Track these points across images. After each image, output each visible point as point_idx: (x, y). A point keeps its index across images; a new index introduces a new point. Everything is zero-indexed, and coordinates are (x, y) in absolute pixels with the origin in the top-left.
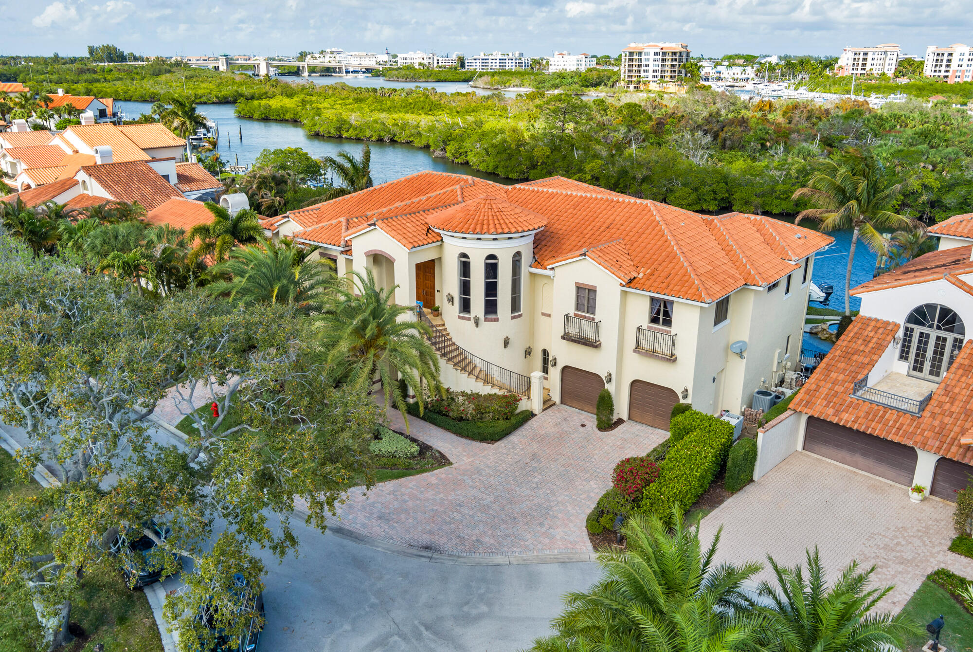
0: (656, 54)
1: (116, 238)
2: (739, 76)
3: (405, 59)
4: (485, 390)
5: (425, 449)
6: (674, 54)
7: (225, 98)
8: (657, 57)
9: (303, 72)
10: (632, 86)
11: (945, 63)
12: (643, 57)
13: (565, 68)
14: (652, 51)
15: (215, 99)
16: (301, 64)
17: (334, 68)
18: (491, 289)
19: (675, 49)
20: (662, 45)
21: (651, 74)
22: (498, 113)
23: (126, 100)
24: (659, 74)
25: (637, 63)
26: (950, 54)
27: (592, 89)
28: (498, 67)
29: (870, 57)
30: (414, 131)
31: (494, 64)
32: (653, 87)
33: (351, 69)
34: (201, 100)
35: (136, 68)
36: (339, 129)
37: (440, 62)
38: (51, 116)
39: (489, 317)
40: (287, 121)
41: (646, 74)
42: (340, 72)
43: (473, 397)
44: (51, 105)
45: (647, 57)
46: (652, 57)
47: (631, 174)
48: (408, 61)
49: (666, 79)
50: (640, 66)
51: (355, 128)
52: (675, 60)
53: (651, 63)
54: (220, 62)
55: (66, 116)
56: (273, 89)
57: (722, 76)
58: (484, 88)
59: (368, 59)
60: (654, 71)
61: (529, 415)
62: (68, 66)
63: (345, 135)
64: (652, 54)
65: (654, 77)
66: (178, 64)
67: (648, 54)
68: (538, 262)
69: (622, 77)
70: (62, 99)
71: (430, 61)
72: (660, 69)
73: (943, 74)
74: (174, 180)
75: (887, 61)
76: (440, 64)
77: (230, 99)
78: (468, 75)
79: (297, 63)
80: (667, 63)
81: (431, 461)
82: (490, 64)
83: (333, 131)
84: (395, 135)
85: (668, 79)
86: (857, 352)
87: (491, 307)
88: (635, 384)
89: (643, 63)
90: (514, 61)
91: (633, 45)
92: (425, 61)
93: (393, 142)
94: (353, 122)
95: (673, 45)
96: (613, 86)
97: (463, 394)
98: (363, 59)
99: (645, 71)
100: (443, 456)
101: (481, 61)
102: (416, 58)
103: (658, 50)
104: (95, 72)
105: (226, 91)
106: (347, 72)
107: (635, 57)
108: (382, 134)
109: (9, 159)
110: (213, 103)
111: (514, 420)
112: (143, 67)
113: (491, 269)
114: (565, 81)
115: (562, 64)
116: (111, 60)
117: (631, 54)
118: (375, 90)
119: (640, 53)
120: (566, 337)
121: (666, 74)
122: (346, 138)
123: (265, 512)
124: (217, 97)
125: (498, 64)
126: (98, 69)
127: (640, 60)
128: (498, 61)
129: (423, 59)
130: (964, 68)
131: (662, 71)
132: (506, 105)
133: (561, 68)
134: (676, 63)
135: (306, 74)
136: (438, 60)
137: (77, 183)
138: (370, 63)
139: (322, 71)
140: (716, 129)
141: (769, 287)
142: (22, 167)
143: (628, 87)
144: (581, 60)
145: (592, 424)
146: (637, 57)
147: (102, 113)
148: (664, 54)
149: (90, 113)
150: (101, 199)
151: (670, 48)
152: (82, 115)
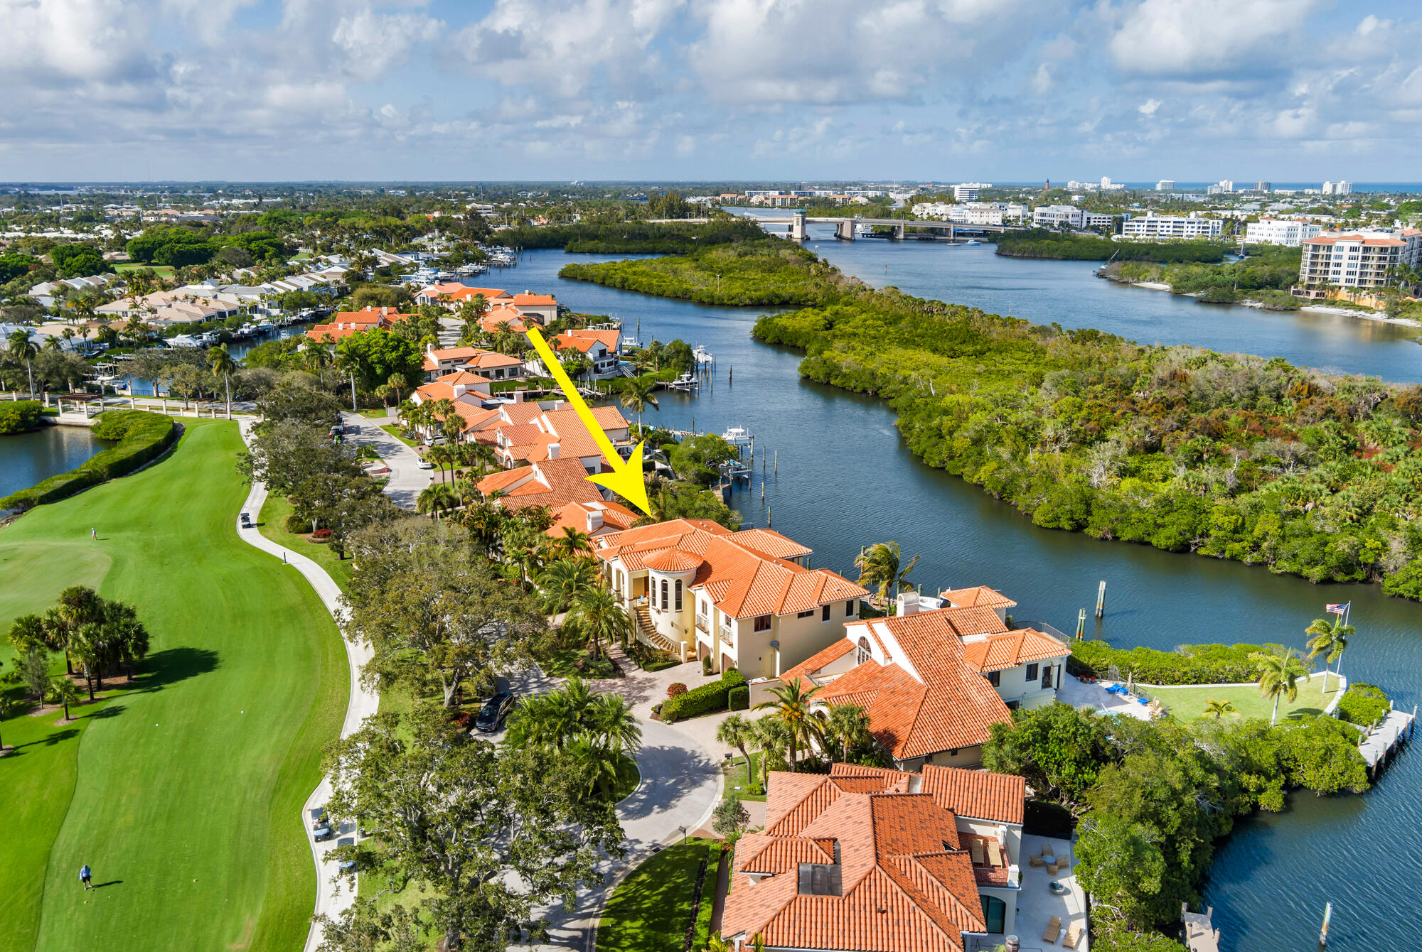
0: (1353, 249)
3: (1047, 214)
5: (618, 668)
6: (1384, 249)
7: (759, 299)
8: (1354, 254)
9: (898, 233)
10: (1313, 293)
12: (1334, 253)
13: (1269, 239)
14: (1347, 245)
15: (748, 301)
16: (896, 222)
18: (665, 596)
20: (1364, 236)
21: (1343, 277)
24: (1357, 277)
25: (1324, 261)
28: (1171, 233)
31: (1165, 229)
32: (1343, 296)
33: (963, 230)
34: (733, 302)
36: (829, 374)
37: (1092, 221)
39: (664, 610)
41: (1335, 276)
42: (947, 234)
44: (558, 347)
45: (1339, 253)
46: (1347, 253)
48: (1046, 220)
50: (1328, 265)
51: (845, 375)
52: (1385, 259)
53: (1345, 261)
54: (795, 221)
55: (571, 358)
59: (991, 214)
60: (1350, 273)
61: (678, 663)
63: (832, 382)
67: (1341, 248)
68: (691, 586)
71: (1078, 219)
72: (1358, 270)
76: (1092, 223)
77: (765, 301)
78: (1114, 248)
79: (892, 222)
80: (1370, 262)
81: (617, 674)
82: (1159, 229)
83: (822, 377)
84: (880, 388)
85: (1372, 285)
87: (665, 606)
88: (723, 655)
89: (1333, 261)
90: (1196, 225)
91: (1319, 236)
92: (1070, 221)
95: (1384, 238)
96: (1286, 289)
97: (647, 646)
99: (1334, 272)
100: (625, 673)
101: (1146, 224)
103: (1356, 244)
107: (1322, 252)
109: (502, 435)
111: (667, 663)
112: (703, 227)
113: (665, 587)
115: (1265, 232)
117: (1316, 248)
119: (1329, 248)
120: (698, 626)
121: (1368, 278)
124: (751, 299)
125: (1171, 229)
126: (651, 231)
127: (1329, 257)
128: (1172, 224)
129: (1067, 217)
131: (1361, 273)
133: (1262, 238)
134: (1386, 263)
135: (901, 236)
136: (1089, 218)
137: (532, 472)
138: (993, 219)
139: (924, 232)
141: (801, 615)
142: (509, 443)
143: (1308, 293)
144: (1295, 229)
145: (702, 672)
146: (1325, 253)
147: (603, 353)
148: (1366, 250)
149: (590, 356)
150: (542, 485)
151: (1377, 241)
152: (584, 356)
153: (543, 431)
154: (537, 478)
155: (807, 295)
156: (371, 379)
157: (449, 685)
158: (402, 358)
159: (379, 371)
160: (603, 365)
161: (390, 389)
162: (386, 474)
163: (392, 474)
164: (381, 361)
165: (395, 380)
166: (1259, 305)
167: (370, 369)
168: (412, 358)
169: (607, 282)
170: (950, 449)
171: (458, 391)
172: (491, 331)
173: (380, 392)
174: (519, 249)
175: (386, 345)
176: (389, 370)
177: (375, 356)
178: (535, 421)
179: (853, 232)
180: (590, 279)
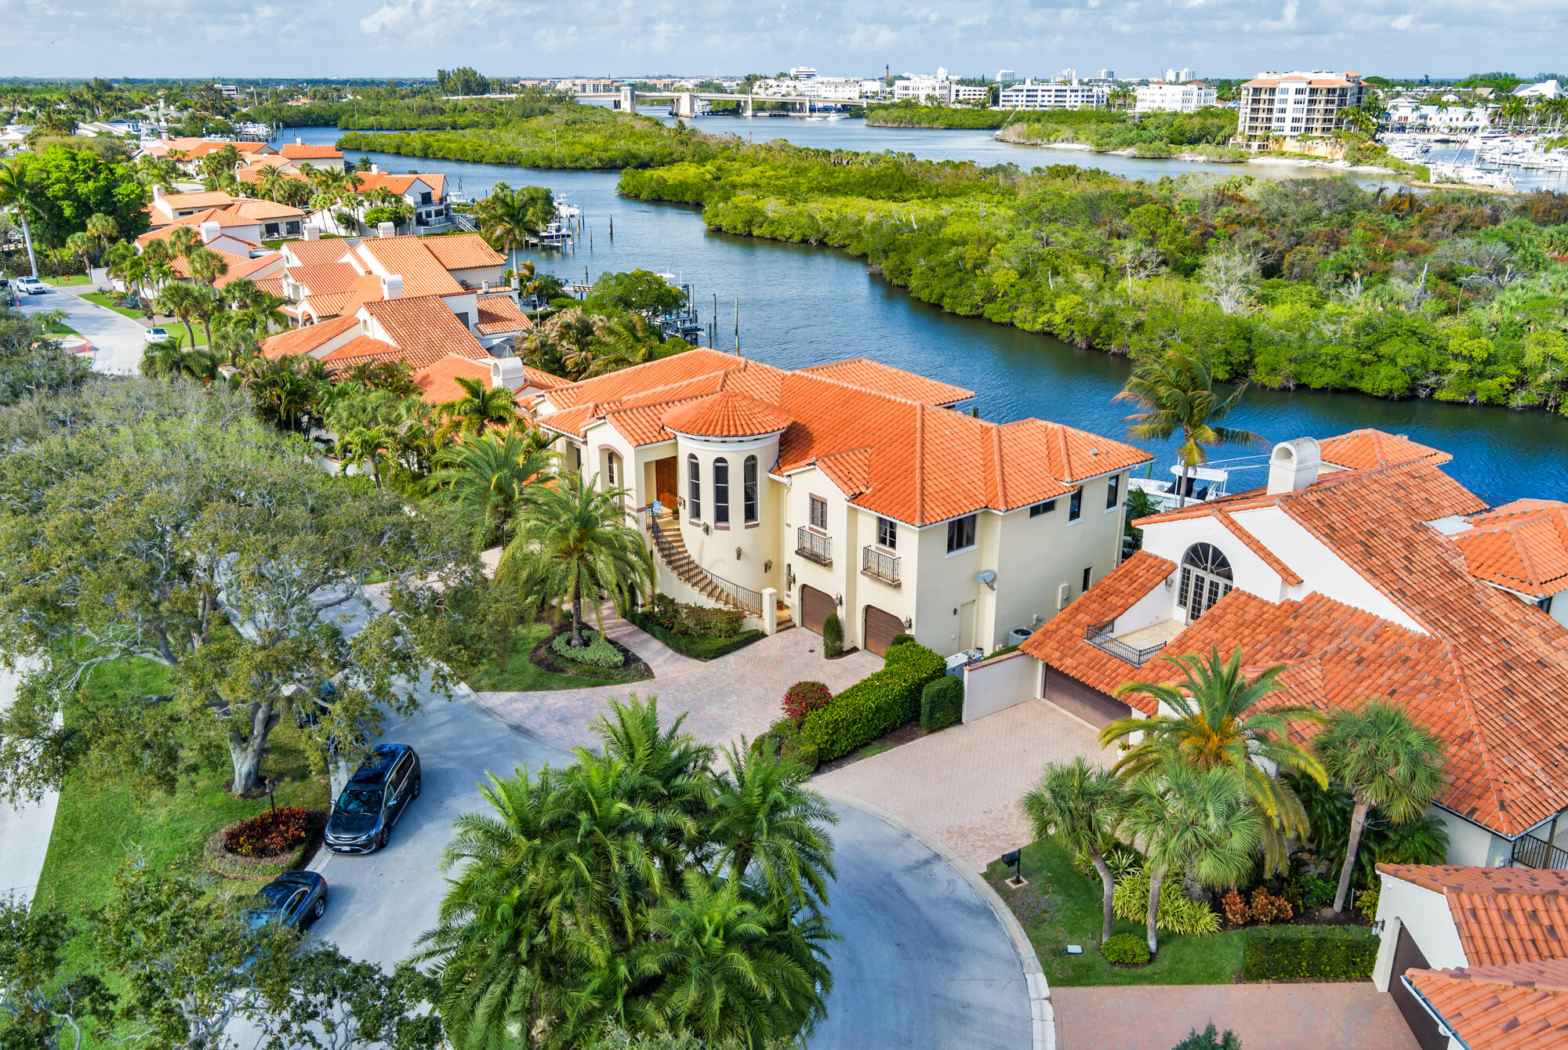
0: (1299, 91)
1: (364, 410)
2: (1461, 124)
3: (906, 88)
4: (710, 604)
5: (630, 659)
6: (1332, 91)
7: (612, 161)
8: (1300, 97)
9: (745, 109)
10: (1255, 145)
12: (1277, 96)
13: (1163, 106)
14: (1293, 87)
15: (597, 163)
16: (741, 97)
17: (794, 104)
18: (721, 495)
19: (1332, 82)
20: (1310, 76)
21: (1288, 124)
22: (996, 198)
23: (475, 162)
24: (1303, 125)
25: (1266, 106)
27: (1186, 148)
28: (1052, 103)
30: (852, 230)
31: (1046, 99)
32: (1290, 146)
33: (820, 105)
35: (501, 103)
36: (749, 223)
37: (960, 94)
38: (360, 204)
39: (720, 524)
40: (687, 203)
41: (1280, 124)
42: (801, 110)
43: (697, 612)
44: (360, 188)
45: (1283, 97)
46: (1292, 96)
47: (1118, 319)
48: (910, 92)
49: (1315, 134)
50: (1270, 111)
51: (772, 223)
52: (1333, 102)
53: (1290, 106)
54: (622, 94)
55: (379, 203)
56: (681, 149)
58: (1015, 143)
59: (847, 88)
60: (1295, 120)
61: (758, 636)
62: (407, 101)
63: (756, 232)
64: (1292, 91)
65: (1293, 129)
66: (561, 99)
67: (1285, 91)
68: (777, 467)
69: (1240, 129)
70: (376, 179)
71: (945, 92)
72: (1304, 116)
74: (474, 318)
76: (961, 97)
77: (619, 162)
78: (999, 118)
79: (736, 97)
80: (1317, 107)
81: (634, 672)
82: (1039, 99)
83: (740, 226)
84: (826, 235)
85: (1318, 134)
86: (1117, 592)
87: (722, 515)
88: (868, 608)
89: (1276, 106)
90: (1079, 93)
91: (1262, 76)
92: (937, 93)
93: (822, 244)
94: (770, 215)
95: (1332, 77)
96: (1224, 142)
97: (687, 606)
98: (840, 89)
99: (1278, 120)
100: (648, 669)
101: (1025, 93)
102: (921, 87)
103: (1303, 85)
104: (442, 112)
105: (618, 148)
106: (812, 110)
107: (1264, 96)
108: (808, 232)
109: (291, 280)
110: (594, 169)
111: (735, 639)
112: (510, 102)
113: (721, 472)
114: (1145, 134)
115: (1158, 98)
116: (468, 89)
117: (1257, 91)
118: (827, 154)
119: (1273, 91)
120: (800, 552)
121: (1315, 125)
122: (758, 237)
123: (393, 678)
124: (600, 160)
125: (1053, 99)
126: (447, 108)
127: (1271, 101)
128: (1053, 93)
129: (933, 89)
131: (1307, 120)
132: (1014, 185)
133: (1155, 106)
134: (1334, 107)
135: (749, 113)
136: (956, 92)
137: (357, 322)
138: (849, 94)
139: (774, 108)
140: (1281, 248)
141: (1035, 511)
142: (306, 291)
143: (1249, 146)
144: (1190, 93)
145: (821, 650)
146: (1267, 97)
147: (426, 199)
148: (1313, 91)
149: (409, 200)
150: (382, 344)
151: (1325, 81)
152: (399, 200)
153: (361, 272)
154: (369, 334)
155: (671, 154)
156: (57, 229)
157: (242, 739)
158: (107, 192)
159: (68, 212)
160: (429, 215)
161: (92, 239)
162: (87, 354)
163: (98, 355)
164: (70, 195)
165: (98, 224)
166: (1202, 158)
167: (55, 211)
168: (123, 190)
169: (403, 151)
170: (988, 286)
171: (208, 231)
172: (251, 180)
173: (75, 245)
174: (278, 127)
175: (74, 170)
176: (85, 209)
177: (57, 186)
178: (348, 258)
179: (692, 110)
180: (379, 149)
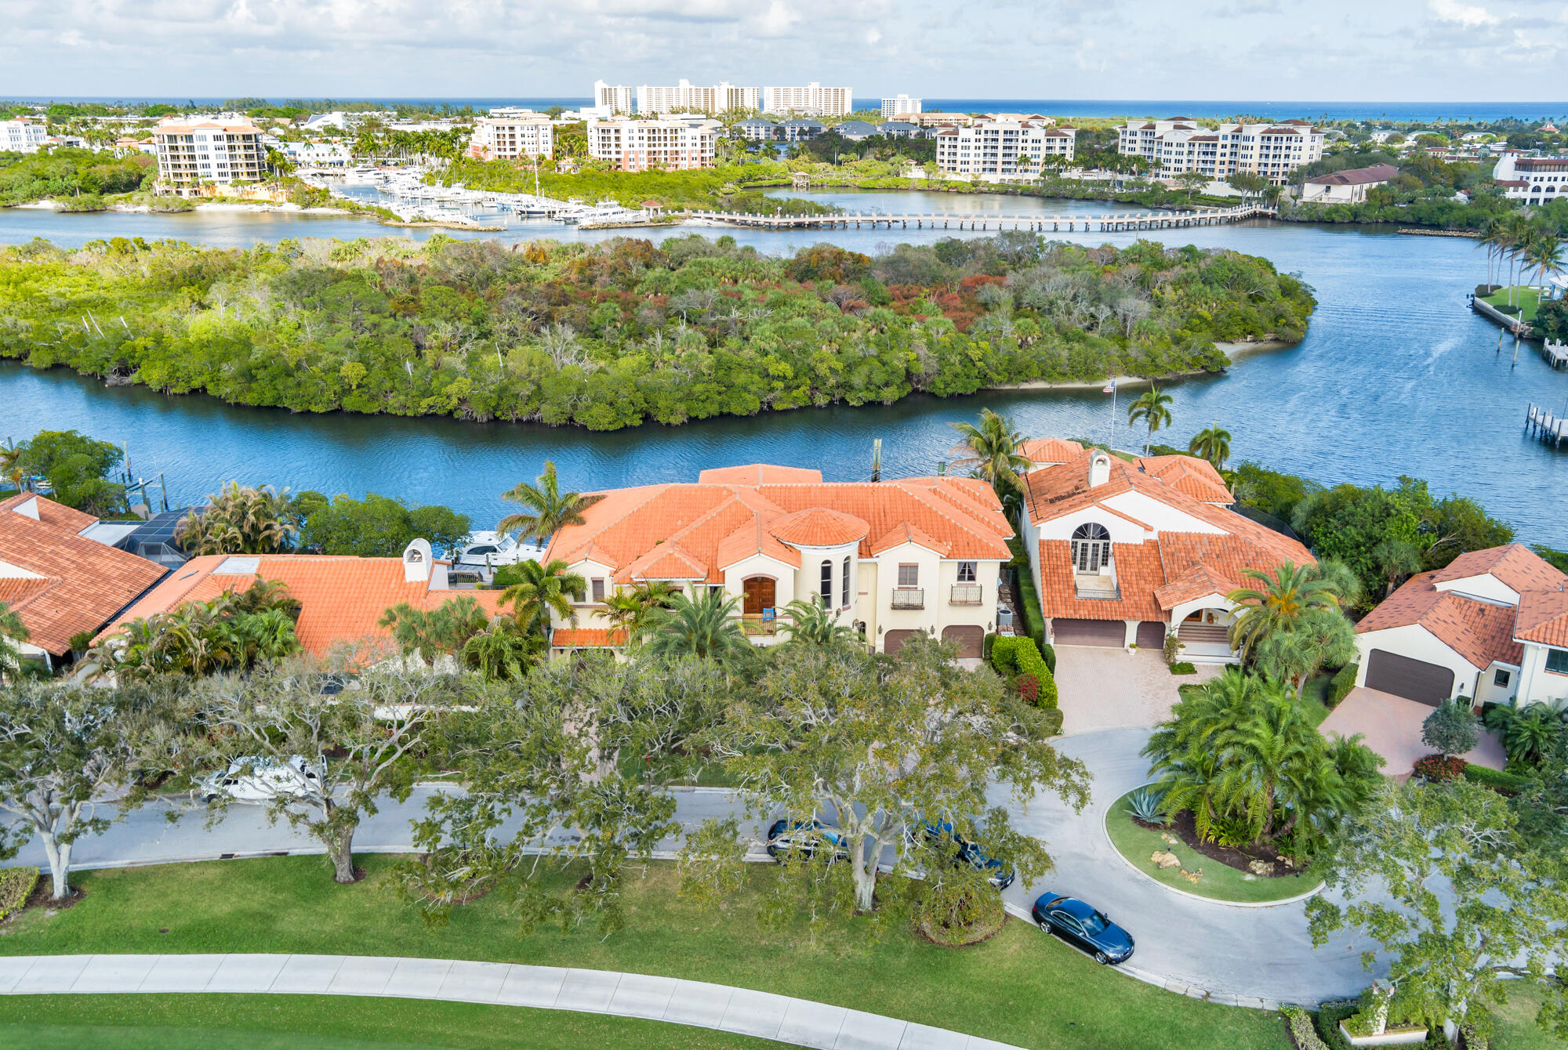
0: (217, 138)
2: (327, 159)
6: (247, 137)
8: (219, 143)
10: (183, 191)
11: (613, 142)
12: (196, 143)
14: (210, 134)
19: (246, 130)
20: (225, 123)
21: (214, 171)
24: (229, 170)
25: (187, 153)
26: (617, 131)
29: (518, 132)
32: (226, 191)
39: (846, 606)
41: (206, 170)
45: (203, 143)
46: (211, 143)
47: (513, 392)
49: (241, 178)
50: (192, 157)
52: (251, 147)
53: (212, 152)
57: (299, 159)
60: (220, 166)
64: (210, 138)
65: (220, 175)
67: (203, 138)
69: (163, 176)
72: (228, 161)
73: (614, 156)
75: (541, 139)
80: (237, 152)
87: (846, 599)
89: (197, 153)
99: (204, 166)
107: (180, 143)
117: (172, 138)
119: (189, 138)
120: (895, 607)
121: (240, 170)
127: (191, 148)
130: (636, 148)
131: (231, 165)
134: (253, 152)
143: (179, 193)
144: (17, 130)
146: (184, 144)
148: (230, 138)
151: (239, 128)
170: (339, 381)
